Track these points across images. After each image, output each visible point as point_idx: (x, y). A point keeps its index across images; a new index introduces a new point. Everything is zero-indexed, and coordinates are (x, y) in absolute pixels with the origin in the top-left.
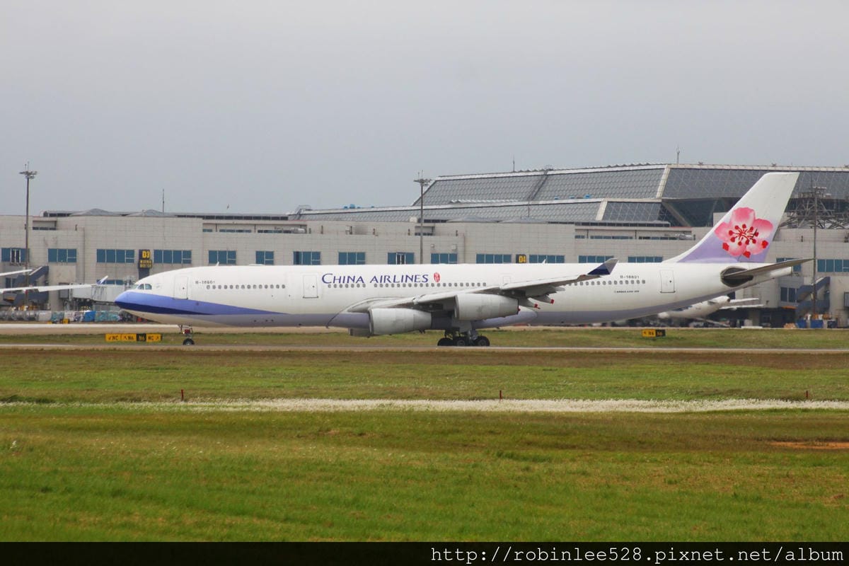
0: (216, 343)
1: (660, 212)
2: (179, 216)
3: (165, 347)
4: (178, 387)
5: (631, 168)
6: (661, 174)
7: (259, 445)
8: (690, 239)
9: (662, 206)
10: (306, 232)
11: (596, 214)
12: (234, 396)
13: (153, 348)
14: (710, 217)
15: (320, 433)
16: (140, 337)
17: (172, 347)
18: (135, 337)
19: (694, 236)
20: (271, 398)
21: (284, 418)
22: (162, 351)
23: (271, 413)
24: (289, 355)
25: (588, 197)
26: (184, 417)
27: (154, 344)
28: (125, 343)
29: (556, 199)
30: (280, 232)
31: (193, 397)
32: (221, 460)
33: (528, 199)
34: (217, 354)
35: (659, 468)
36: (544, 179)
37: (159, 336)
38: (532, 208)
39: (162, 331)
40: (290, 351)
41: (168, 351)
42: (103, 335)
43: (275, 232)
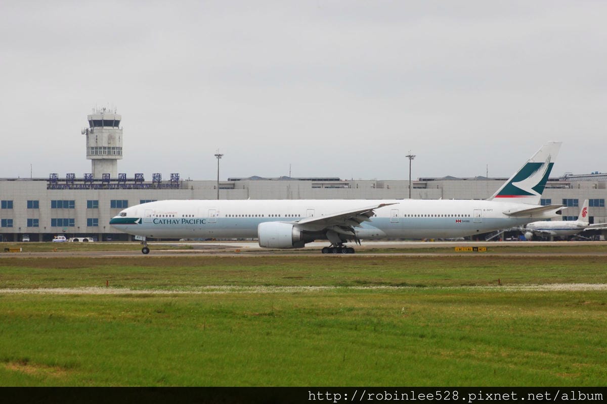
0: (518, 252)
2: (496, 180)
3: (489, 255)
4: (497, 277)
7: (543, 310)
10: (570, 188)
12: (530, 283)
13: (482, 255)
15: (579, 303)
16: (475, 249)
17: (493, 255)
18: (472, 249)
20: (550, 283)
21: (558, 295)
22: (487, 257)
23: (550, 292)
24: (561, 258)
26: (501, 295)
27: (483, 252)
28: (467, 252)
30: (555, 188)
31: (506, 283)
32: (521, 319)
34: (519, 258)
37: (486, 248)
39: (488, 246)
40: (561, 257)
41: (491, 257)
42: (454, 248)
43: (552, 188)
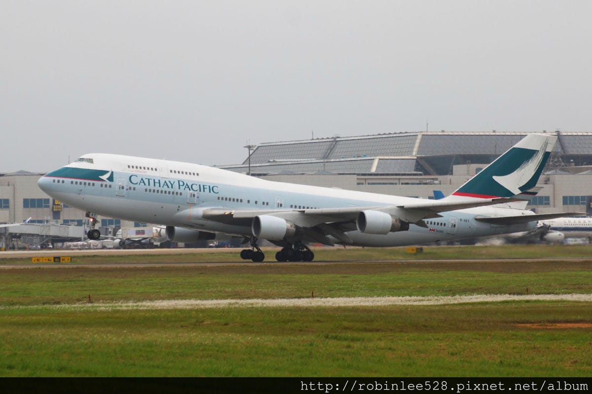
1: (416, 166)
5: (395, 135)
6: (416, 139)
7: (155, 333)
8: (438, 184)
9: (417, 162)
11: (371, 168)
14: (451, 168)
15: (198, 323)
18: (52, 259)
19: (440, 181)
20: (153, 300)
22: (73, 268)
24: (162, 270)
25: (365, 156)
28: (47, 264)
29: (343, 158)
33: (324, 158)
34: (112, 270)
35: (442, 344)
36: (334, 143)
37: (69, 258)
38: (326, 164)
40: (162, 267)
41: (77, 268)
42: (29, 258)
